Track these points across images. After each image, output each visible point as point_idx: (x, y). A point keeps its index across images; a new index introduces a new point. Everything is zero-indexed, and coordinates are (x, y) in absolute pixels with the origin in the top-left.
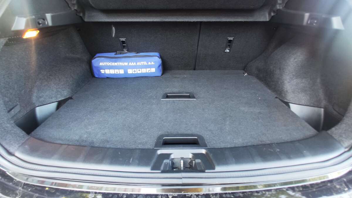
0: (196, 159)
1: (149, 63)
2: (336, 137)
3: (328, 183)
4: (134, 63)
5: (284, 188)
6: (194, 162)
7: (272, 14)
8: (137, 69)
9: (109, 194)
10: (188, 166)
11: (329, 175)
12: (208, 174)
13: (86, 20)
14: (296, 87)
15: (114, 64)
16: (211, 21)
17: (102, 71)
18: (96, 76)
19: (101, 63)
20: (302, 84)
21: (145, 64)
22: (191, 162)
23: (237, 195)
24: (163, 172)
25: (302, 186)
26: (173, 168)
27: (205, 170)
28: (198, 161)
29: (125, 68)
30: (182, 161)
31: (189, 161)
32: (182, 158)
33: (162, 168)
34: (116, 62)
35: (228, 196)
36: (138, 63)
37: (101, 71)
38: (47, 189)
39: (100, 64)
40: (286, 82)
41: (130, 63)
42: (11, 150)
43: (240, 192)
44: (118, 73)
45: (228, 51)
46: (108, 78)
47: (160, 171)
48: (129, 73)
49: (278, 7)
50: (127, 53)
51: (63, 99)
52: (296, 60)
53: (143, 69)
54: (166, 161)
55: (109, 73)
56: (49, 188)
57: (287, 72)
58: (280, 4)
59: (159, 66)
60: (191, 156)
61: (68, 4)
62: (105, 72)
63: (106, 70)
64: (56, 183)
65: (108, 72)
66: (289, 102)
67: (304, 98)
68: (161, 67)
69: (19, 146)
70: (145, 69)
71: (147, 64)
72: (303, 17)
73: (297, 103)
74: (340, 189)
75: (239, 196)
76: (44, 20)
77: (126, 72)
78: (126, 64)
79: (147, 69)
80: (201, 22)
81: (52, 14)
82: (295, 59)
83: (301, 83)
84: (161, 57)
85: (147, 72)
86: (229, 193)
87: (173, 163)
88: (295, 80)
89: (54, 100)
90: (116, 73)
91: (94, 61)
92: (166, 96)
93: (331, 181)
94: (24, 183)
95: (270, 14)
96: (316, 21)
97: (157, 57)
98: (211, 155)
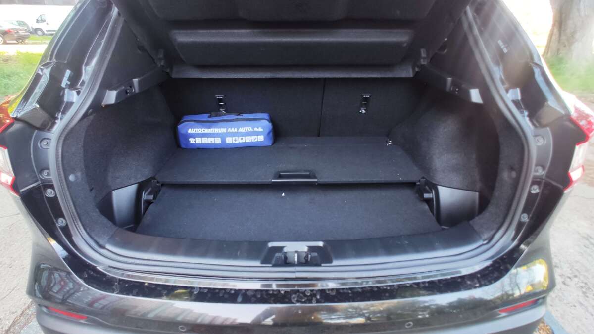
0: (313, 252)
1: (256, 129)
2: (476, 227)
3: (458, 279)
4: (234, 129)
5: (408, 283)
6: (310, 256)
7: (417, 70)
8: (239, 137)
9: (215, 289)
10: (304, 261)
11: (462, 270)
12: (324, 267)
13: (175, 75)
14: (447, 165)
15: (207, 130)
16: (338, 77)
17: (192, 140)
18: (183, 146)
19: (190, 129)
20: (454, 161)
21: (249, 130)
22: (307, 256)
23: (356, 291)
24: (275, 266)
25: (429, 282)
26: (285, 262)
27: (321, 264)
28: (315, 254)
29: (223, 136)
30: (296, 255)
31: (305, 255)
32: (296, 252)
33: (273, 262)
34: (210, 127)
35: (346, 291)
36: (240, 128)
37: (190, 139)
38: (146, 284)
39: (189, 131)
40: (434, 157)
41: (229, 129)
42: (101, 242)
43: (359, 288)
44: (213, 142)
45: (364, 111)
46: (199, 149)
47: (271, 265)
48: (227, 142)
49: (423, 62)
50: (225, 115)
51: (144, 179)
52: (446, 130)
53: (247, 137)
54: (277, 255)
55: (201, 143)
56: (148, 283)
57: (435, 145)
58: (424, 58)
59: (269, 133)
60: (306, 249)
61: (154, 60)
62: (195, 141)
63: (196, 138)
64: (157, 278)
65: (199, 141)
66: (437, 183)
67: (456, 179)
68: (271, 134)
69: (109, 238)
70: (250, 137)
71: (252, 131)
72: (445, 81)
73: (447, 186)
74: (470, 285)
75: (358, 292)
76: (131, 87)
77: (223, 141)
78: (224, 130)
79: (252, 137)
80: (325, 79)
81: (139, 79)
82: (444, 128)
83: (453, 159)
84: (272, 120)
85: (253, 141)
86: (347, 289)
87: (286, 258)
88: (446, 155)
89: (132, 181)
90: (210, 143)
91: (180, 127)
92: (278, 176)
93: (463, 277)
94: (119, 279)
95: (413, 69)
96: (457, 89)
97: (266, 121)
98: (329, 249)
